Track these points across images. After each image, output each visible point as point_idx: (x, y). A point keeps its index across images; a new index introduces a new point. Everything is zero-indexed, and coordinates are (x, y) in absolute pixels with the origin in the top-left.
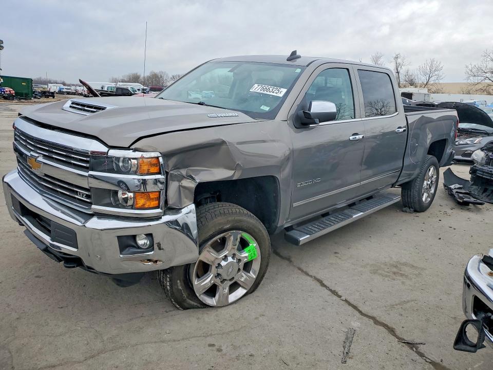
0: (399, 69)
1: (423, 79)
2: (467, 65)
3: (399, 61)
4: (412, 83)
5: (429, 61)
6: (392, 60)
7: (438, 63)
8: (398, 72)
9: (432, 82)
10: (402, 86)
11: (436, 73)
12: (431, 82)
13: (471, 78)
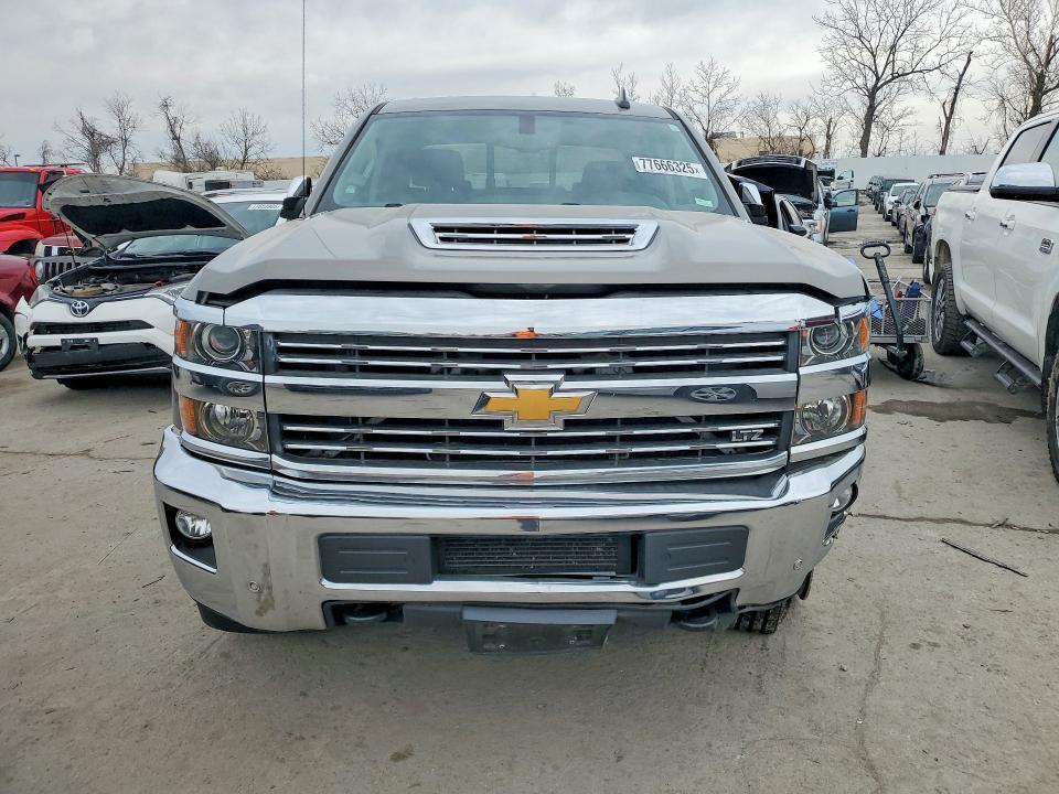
0: (177, 130)
1: (236, 152)
2: (314, 120)
3: (172, 112)
4: (213, 162)
5: (237, 114)
6: (157, 109)
7: (256, 117)
8: (176, 138)
9: (255, 157)
10: (195, 169)
11: (257, 138)
12: (252, 157)
13: (326, 147)
